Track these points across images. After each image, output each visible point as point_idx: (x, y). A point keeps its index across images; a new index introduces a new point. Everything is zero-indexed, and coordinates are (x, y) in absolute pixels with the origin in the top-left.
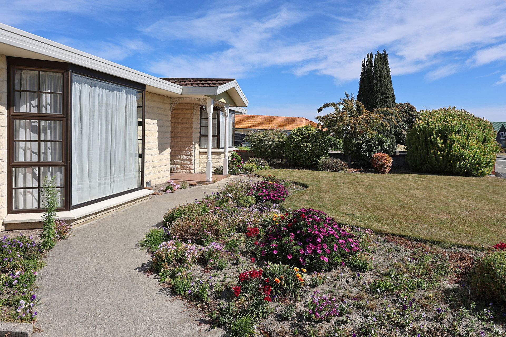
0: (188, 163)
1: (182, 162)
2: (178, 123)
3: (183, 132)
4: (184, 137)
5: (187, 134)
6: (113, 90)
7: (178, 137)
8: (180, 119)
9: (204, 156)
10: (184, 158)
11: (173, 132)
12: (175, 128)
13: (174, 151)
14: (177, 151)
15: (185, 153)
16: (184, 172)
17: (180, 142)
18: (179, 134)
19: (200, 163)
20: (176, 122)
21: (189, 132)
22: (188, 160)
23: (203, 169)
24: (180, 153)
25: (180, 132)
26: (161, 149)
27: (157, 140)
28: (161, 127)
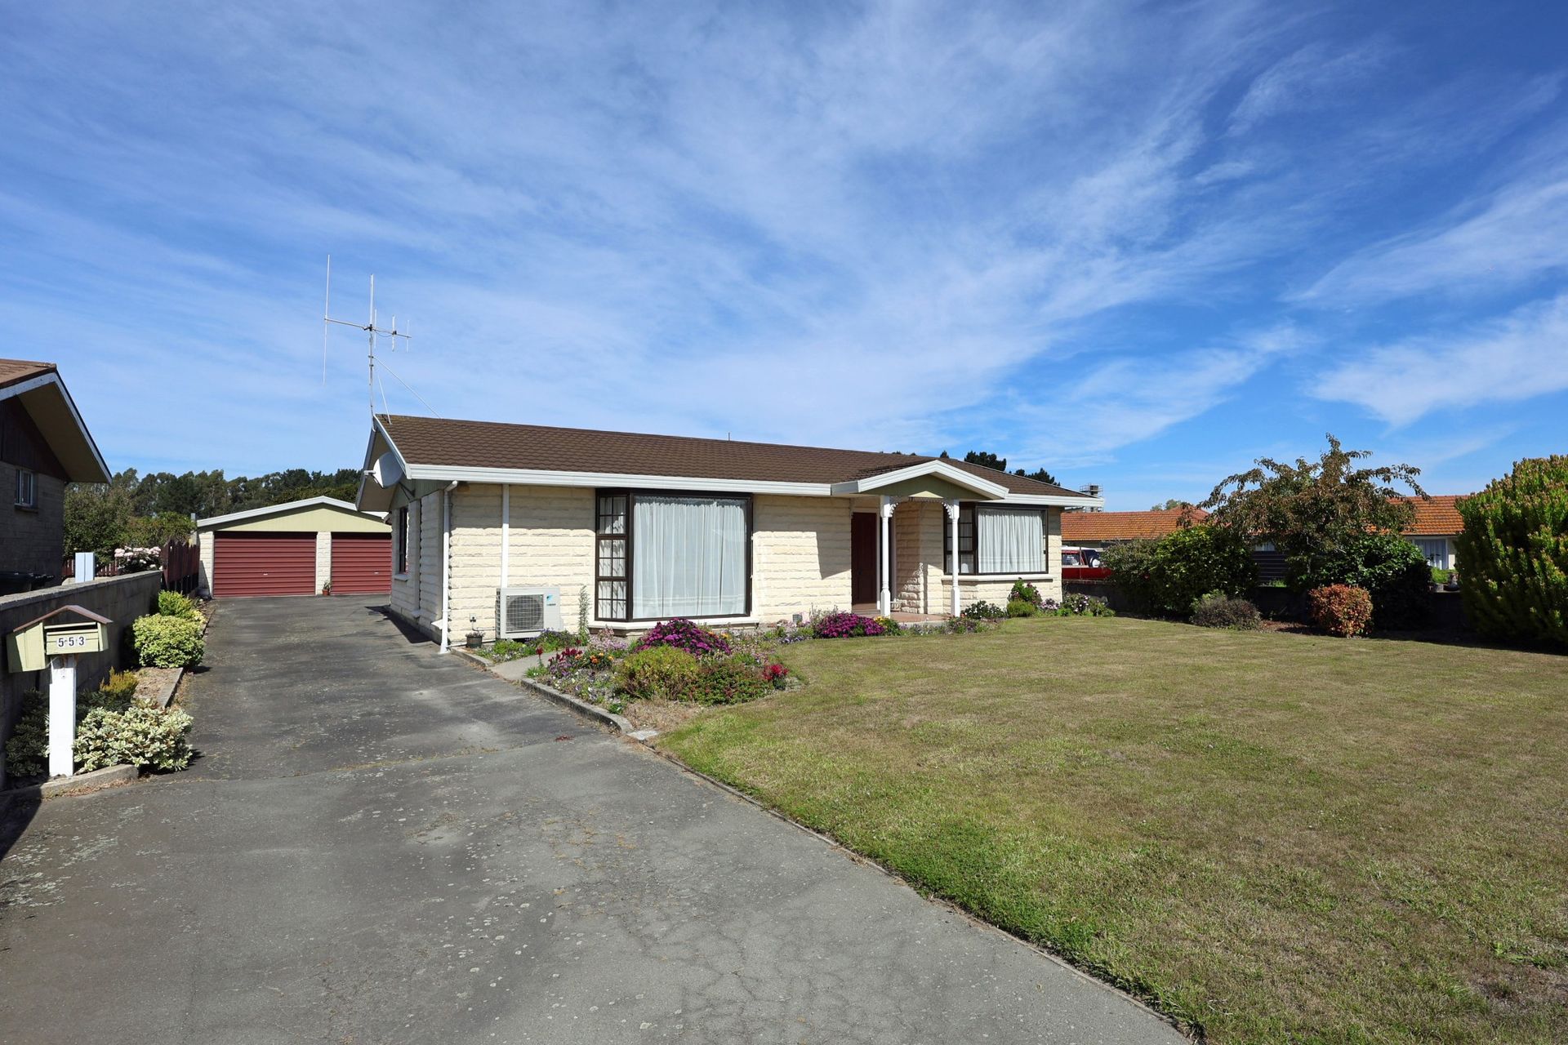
0: (915, 596)
1: (909, 595)
2: (904, 533)
3: (909, 548)
4: (910, 555)
5: (914, 549)
6: (698, 504)
7: (905, 556)
8: (905, 527)
10: (909, 589)
15: (912, 580)
17: (906, 563)
18: (905, 550)
19: (944, 598)
21: (916, 547)
22: (915, 592)
23: (948, 608)
24: (906, 581)
25: (906, 548)
26: (827, 570)
27: (816, 558)
28: (825, 540)
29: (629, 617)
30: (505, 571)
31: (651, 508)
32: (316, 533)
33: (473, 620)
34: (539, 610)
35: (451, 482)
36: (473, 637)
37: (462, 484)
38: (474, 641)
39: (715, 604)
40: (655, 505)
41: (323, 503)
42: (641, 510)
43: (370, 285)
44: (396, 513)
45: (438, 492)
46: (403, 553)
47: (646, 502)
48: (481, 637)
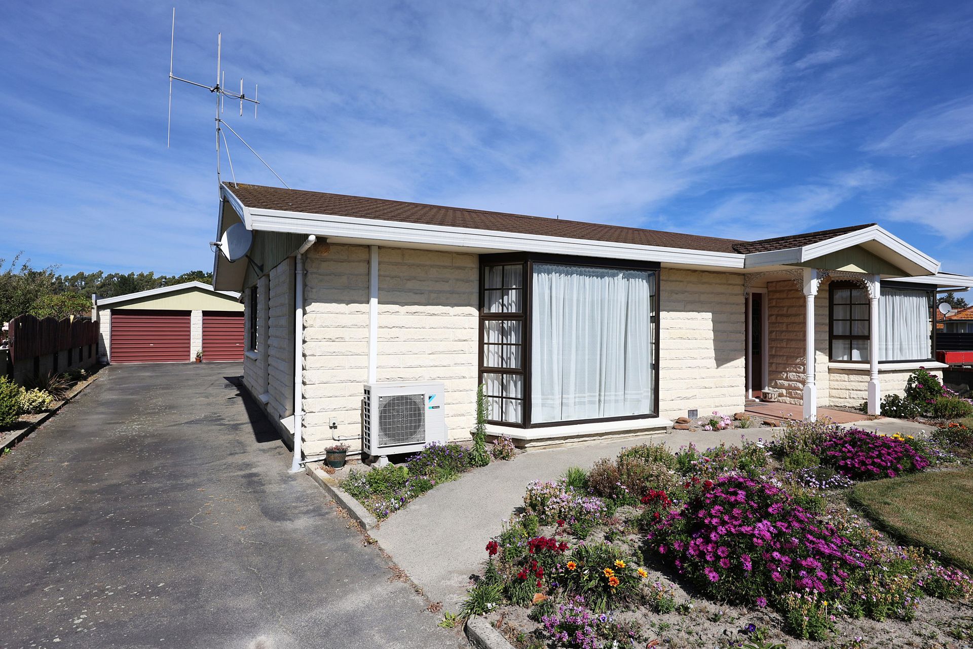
0: (800, 386)
1: (789, 384)
2: (782, 315)
3: (790, 331)
4: (792, 340)
5: (798, 334)
6: (602, 277)
7: (782, 340)
8: (785, 309)
9: (840, 377)
10: (792, 378)
11: (774, 331)
12: (777, 325)
13: (776, 363)
14: (780, 364)
15: (795, 368)
16: (793, 403)
17: (786, 348)
18: (784, 333)
19: (830, 388)
20: (780, 313)
21: (801, 331)
22: (800, 382)
23: (837, 399)
24: (785, 368)
25: (786, 331)
26: (722, 359)
27: (711, 344)
28: (720, 322)
29: (526, 422)
30: (374, 361)
31: (551, 281)
32: (190, 312)
33: (334, 427)
34: (420, 415)
35: (307, 236)
36: (334, 452)
37: (321, 240)
38: (336, 457)
39: (616, 401)
40: (554, 276)
41: (195, 287)
42: (541, 282)
43: (218, 45)
44: (248, 292)
45: (288, 260)
46: (253, 331)
47: (544, 272)
48: (344, 451)
